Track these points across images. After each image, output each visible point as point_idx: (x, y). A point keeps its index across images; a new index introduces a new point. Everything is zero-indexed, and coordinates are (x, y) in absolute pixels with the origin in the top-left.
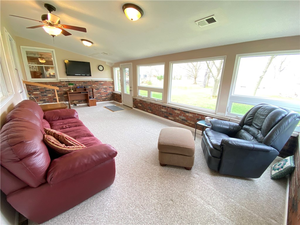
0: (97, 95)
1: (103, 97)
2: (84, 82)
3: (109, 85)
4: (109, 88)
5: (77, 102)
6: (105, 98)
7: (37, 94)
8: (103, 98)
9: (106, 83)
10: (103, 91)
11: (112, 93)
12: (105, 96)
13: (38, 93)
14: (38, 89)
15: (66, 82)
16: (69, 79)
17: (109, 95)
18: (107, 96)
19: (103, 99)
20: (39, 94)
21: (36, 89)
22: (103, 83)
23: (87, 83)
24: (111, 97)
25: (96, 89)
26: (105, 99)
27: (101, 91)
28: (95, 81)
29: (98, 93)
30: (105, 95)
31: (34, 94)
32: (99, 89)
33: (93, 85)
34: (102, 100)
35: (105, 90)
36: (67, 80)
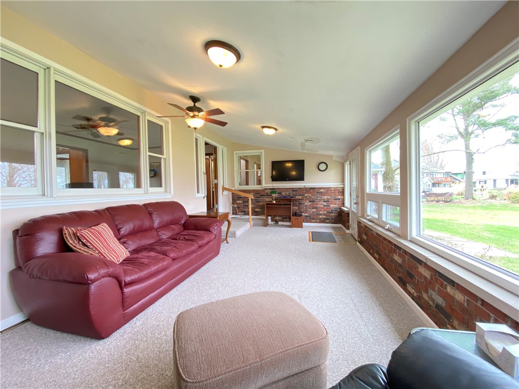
0: (310, 211)
1: (321, 215)
2: (293, 190)
3: (335, 195)
4: (334, 199)
5: (280, 218)
6: (324, 217)
7: (239, 203)
8: (321, 217)
9: (329, 190)
10: (321, 204)
11: (340, 209)
12: (325, 215)
13: (241, 202)
14: (242, 198)
15: (270, 189)
16: (274, 185)
17: (332, 213)
18: (329, 214)
19: (321, 219)
20: (242, 204)
21: (240, 198)
22: (323, 190)
23: (297, 191)
24: (336, 217)
25: (310, 202)
26: (324, 219)
27: (318, 204)
28: (310, 188)
29: (313, 208)
30: (325, 212)
31: (237, 204)
32: (314, 201)
33: (306, 195)
34: (318, 221)
35: (325, 203)
36: (272, 188)
